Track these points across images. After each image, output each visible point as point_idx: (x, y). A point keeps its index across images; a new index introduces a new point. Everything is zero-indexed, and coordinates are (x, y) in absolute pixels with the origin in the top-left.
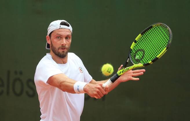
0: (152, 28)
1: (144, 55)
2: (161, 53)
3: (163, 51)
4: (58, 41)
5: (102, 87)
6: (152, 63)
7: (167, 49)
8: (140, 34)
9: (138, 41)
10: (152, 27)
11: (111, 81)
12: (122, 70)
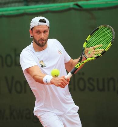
2: (107, 47)
3: (109, 45)
4: (38, 35)
5: (64, 78)
7: (111, 43)
8: (90, 36)
9: (88, 41)
10: (98, 29)
12: (78, 64)
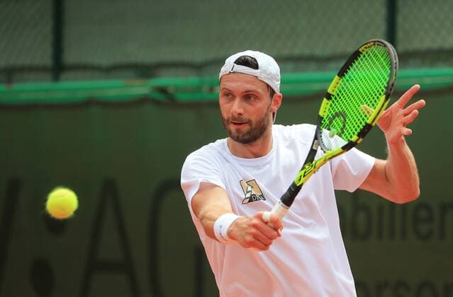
0: (360, 57)
1: (344, 126)
2: (375, 112)
3: (380, 104)
5: (262, 220)
6: (361, 140)
9: (334, 95)
10: (359, 54)
11: (281, 203)
12: (302, 173)
